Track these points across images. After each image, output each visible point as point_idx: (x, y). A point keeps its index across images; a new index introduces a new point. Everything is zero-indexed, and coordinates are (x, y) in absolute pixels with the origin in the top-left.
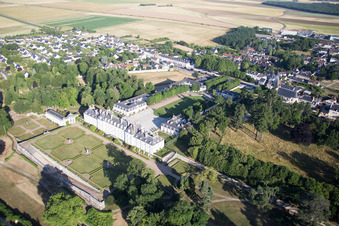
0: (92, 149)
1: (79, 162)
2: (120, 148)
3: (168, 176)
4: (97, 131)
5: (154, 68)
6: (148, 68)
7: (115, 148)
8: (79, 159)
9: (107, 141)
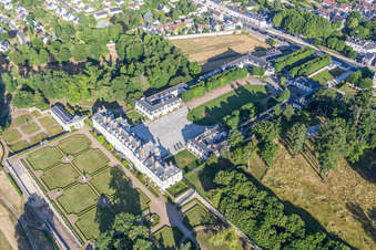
0: (92, 174)
1: (70, 194)
2: (128, 174)
3: (175, 229)
4: (107, 143)
5: (214, 30)
6: (205, 31)
7: (122, 173)
8: (71, 190)
9: (114, 162)
